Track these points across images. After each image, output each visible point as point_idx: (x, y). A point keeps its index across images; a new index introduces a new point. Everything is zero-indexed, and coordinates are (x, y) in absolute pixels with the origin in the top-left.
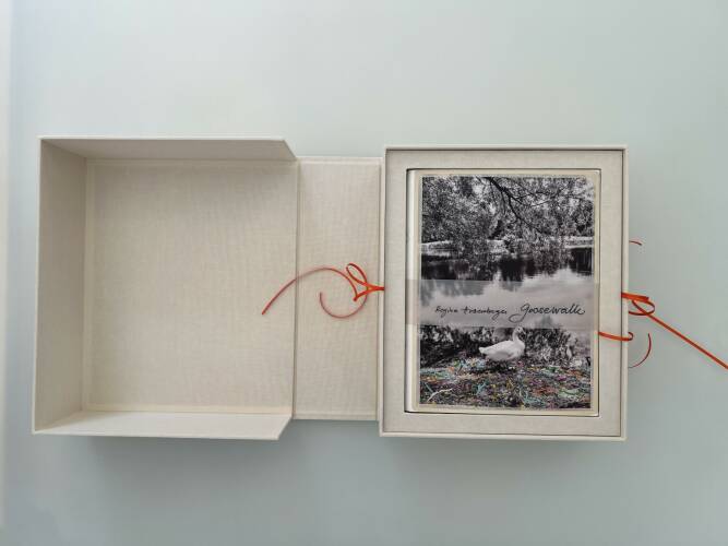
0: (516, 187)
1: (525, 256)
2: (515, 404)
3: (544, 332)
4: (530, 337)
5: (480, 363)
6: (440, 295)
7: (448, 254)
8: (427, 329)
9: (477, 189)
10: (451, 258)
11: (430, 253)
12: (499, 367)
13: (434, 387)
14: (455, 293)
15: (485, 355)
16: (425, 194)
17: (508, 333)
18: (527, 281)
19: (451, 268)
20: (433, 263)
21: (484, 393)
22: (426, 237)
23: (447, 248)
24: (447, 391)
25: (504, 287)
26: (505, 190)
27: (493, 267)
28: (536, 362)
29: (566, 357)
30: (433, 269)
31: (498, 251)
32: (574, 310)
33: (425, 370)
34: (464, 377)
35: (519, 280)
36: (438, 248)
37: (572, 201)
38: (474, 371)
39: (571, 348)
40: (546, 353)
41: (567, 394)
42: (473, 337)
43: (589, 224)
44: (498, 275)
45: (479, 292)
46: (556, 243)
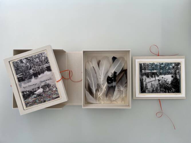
0: (31, 58)
1: (37, 71)
2: (45, 101)
3: (46, 85)
4: (43, 87)
5: (35, 96)
6: (23, 84)
7: (22, 76)
8: (23, 92)
9: (24, 61)
10: (23, 76)
11: (19, 77)
12: (39, 95)
13: (28, 103)
14: (26, 83)
15: (36, 94)
16: (14, 65)
17: (39, 88)
18: (39, 76)
19: (24, 79)
20: (20, 79)
21: (38, 101)
22: (17, 74)
23: (22, 75)
24: (31, 103)
25: (35, 79)
26: (29, 59)
27: (32, 76)
28: (46, 92)
29: (52, 89)
30: (20, 80)
31: (32, 72)
32: (50, 79)
33: (25, 101)
34: (33, 99)
35: (38, 76)
36: (20, 75)
37: (43, 57)
38: (35, 98)
39: (52, 87)
40: (47, 89)
41: (54, 96)
42: (32, 91)
43: (48, 61)
44: (33, 77)
45: (31, 82)
46: (42, 67)
